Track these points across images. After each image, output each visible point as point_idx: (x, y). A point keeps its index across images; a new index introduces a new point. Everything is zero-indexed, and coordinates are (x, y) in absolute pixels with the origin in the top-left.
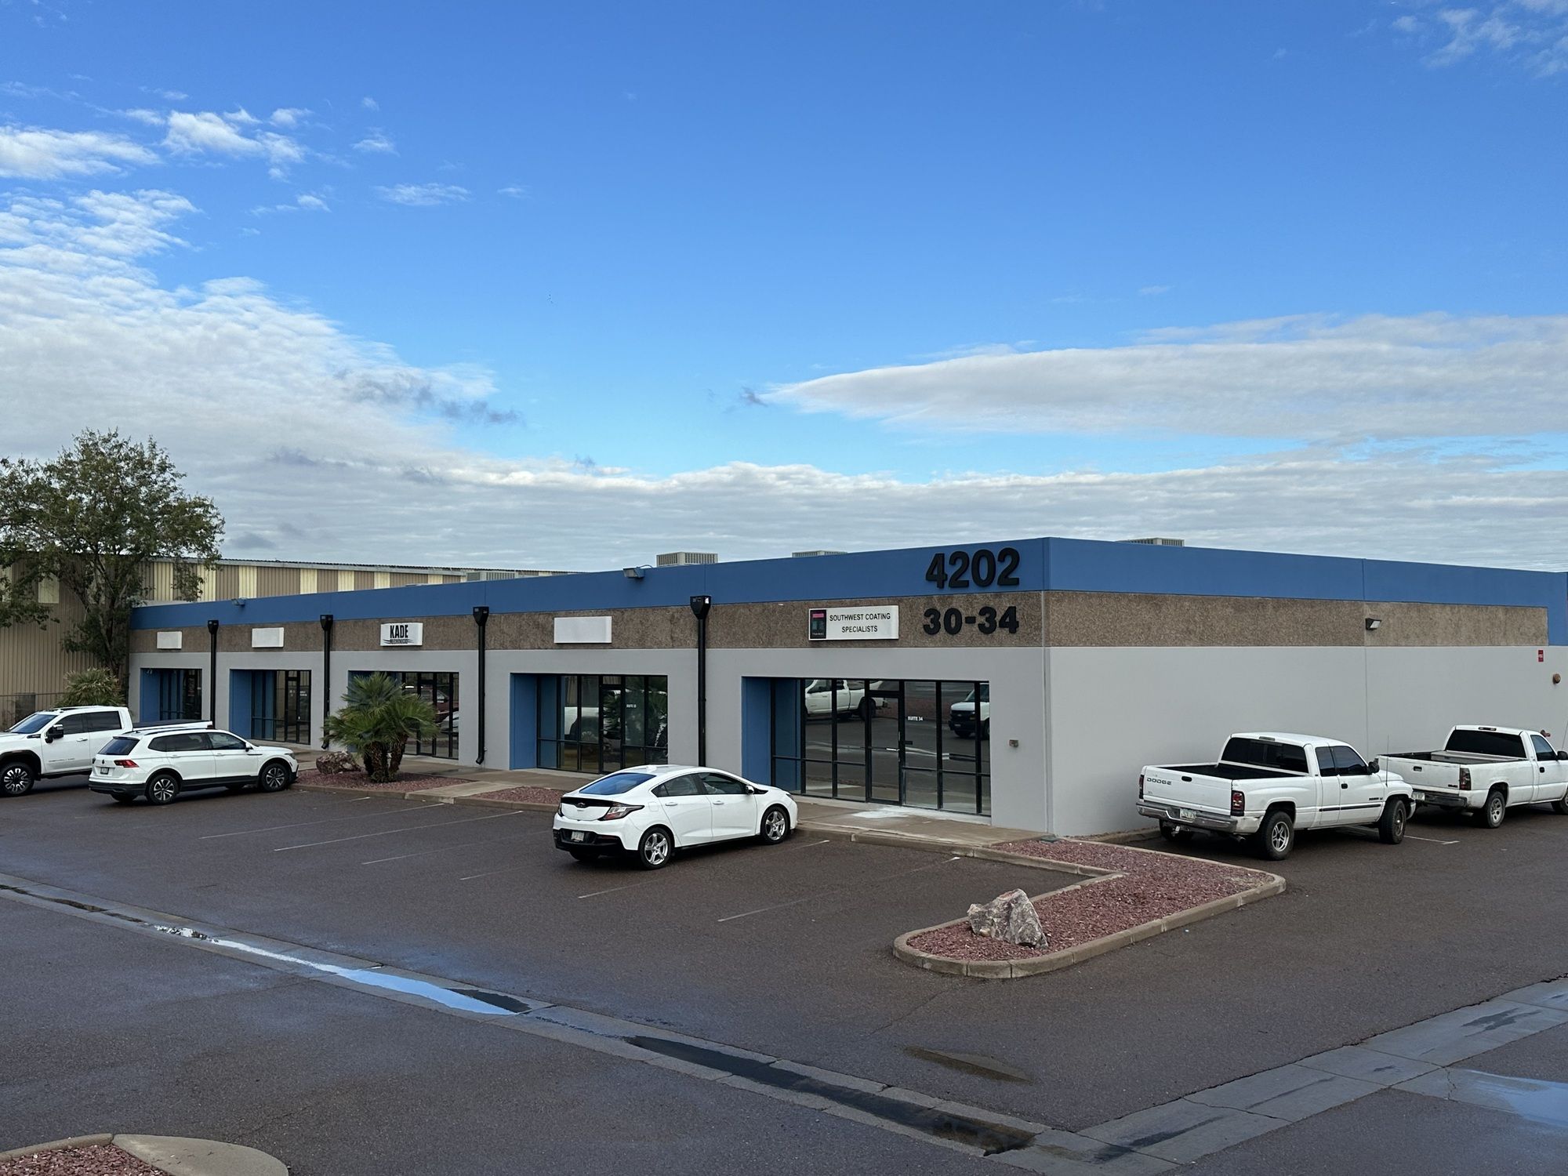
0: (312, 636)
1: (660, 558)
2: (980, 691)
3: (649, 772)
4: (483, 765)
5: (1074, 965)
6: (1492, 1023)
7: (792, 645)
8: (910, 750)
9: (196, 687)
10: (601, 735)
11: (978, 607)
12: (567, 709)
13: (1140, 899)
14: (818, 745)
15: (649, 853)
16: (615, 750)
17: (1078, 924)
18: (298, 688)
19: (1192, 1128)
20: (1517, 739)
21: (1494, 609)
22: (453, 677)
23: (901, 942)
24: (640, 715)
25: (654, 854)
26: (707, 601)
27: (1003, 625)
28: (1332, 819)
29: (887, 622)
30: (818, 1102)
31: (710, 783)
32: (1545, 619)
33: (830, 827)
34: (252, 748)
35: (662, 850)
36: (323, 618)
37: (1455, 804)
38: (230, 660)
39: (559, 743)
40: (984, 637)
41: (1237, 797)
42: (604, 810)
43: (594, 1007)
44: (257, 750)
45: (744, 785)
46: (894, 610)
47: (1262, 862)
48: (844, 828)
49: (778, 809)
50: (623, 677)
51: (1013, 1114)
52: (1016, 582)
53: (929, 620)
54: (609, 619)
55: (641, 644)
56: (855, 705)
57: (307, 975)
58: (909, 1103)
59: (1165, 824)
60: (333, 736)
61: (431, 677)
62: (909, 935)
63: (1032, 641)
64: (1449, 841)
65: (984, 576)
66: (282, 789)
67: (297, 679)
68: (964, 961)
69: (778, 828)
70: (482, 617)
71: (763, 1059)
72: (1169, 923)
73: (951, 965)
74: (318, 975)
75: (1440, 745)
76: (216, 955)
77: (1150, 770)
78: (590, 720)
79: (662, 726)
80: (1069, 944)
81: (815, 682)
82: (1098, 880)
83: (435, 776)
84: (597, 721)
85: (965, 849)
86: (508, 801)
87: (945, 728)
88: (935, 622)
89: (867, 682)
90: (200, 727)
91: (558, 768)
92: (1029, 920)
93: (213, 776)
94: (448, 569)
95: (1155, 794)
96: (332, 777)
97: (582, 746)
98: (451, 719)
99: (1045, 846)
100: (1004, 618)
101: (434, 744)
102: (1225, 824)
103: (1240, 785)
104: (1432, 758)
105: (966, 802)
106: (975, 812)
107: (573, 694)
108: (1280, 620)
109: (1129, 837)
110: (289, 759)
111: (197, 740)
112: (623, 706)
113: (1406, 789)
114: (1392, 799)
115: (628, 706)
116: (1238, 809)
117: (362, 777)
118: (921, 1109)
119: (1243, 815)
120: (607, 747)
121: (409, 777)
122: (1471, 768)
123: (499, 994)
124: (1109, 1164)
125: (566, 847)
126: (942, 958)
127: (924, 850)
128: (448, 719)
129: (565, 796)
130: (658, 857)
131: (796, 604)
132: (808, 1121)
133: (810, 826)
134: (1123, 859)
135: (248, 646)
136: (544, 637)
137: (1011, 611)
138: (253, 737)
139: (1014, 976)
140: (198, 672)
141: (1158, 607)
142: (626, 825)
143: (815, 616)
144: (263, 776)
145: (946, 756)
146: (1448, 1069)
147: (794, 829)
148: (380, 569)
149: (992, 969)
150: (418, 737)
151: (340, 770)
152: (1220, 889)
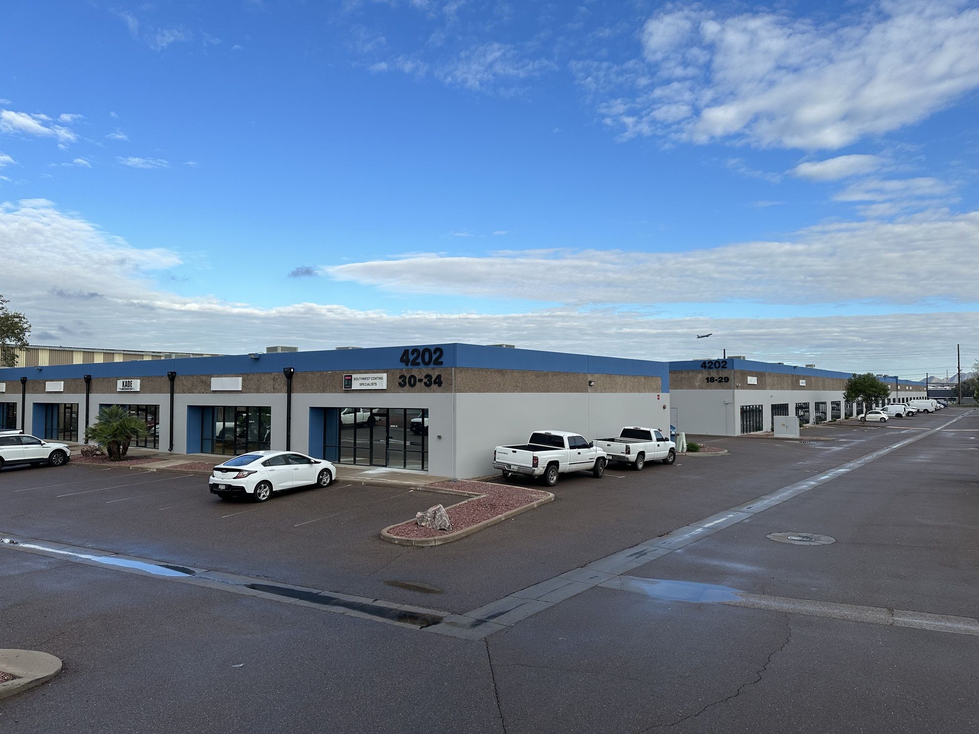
0: (79, 386)
1: (268, 349)
2: (424, 413)
3: (260, 455)
4: (172, 452)
5: (464, 537)
6: (638, 555)
7: (335, 392)
8: (391, 441)
9: (13, 411)
10: (235, 436)
11: (424, 375)
12: (217, 424)
13: (493, 506)
14: (347, 439)
15: (260, 494)
16: (243, 444)
17: (466, 519)
18: (71, 413)
19: (513, 609)
20: (649, 432)
21: (640, 377)
22: (156, 407)
23: (384, 532)
24: (256, 426)
25: (262, 495)
26: (292, 370)
27: (435, 382)
28: (574, 468)
29: (381, 381)
30: (341, 610)
31: (292, 459)
32: (660, 382)
33: (352, 478)
34: (45, 444)
35: (266, 493)
36: (86, 376)
37: (623, 460)
38: (32, 398)
39: (213, 440)
40: (426, 388)
41: (535, 459)
42: (236, 474)
43: (230, 571)
44: (47, 445)
45: (309, 460)
46: (385, 375)
47: (545, 488)
48: (358, 479)
49: (327, 471)
50: (248, 408)
51: (434, 608)
52: (441, 363)
53: (401, 380)
54: (240, 379)
55: (258, 391)
56: (366, 420)
57: (75, 561)
58: (386, 607)
59: (505, 472)
60: (90, 437)
61: (145, 407)
62: (388, 528)
63: (448, 390)
64: (621, 476)
65: (427, 360)
66: (61, 465)
67: (71, 408)
68: (413, 539)
69: (326, 480)
70: (172, 377)
71: (315, 591)
72: (505, 516)
73: (408, 541)
74: (81, 560)
75: (618, 435)
76: (22, 552)
77: (499, 448)
78: (229, 429)
79: (268, 431)
80: (462, 529)
81: (346, 409)
82: (475, 498)
83: (146, 458)
84: (234, 429)
85: (416, 486)
86: (185, 470)
87: (408, 430)
88: (404, 381)
89: (371, 409)
90: (16, 433)
91: (212, 453)
92: (444, 518)
93: (23, 459)
94: (155, 352)
95: (500, 459)
96: (89, 459)
97: (226, 442)
98: (155, 429)
99: (452, 483)
100: (435, 380)
101: (146, 441)
102: (529, 471)
103: (537, 454)
104: (615, 441)
105: (417, 464)
106: (421, 469)
107: (221, 417)
108: (554, 382)
109: (488, 478)
110: (66, 449)
111: (13, 440)
112: (247, 422)
113: (604, 454)
114: (598, 459)
115: (250, 422)
116: (535, 465)
117: (106, 458)
118: (391, 610)
119: (537, 467)
120: (239, 442)
121: (132, 458)
122: (630, 445)
123: (179, 566)
124: (476, 628)
125: (215, 492)
126: (404, 538)
127: (396, 488)
128: (153, 428)
129: (215, 467)
130: (264, 496)
131: (337, 372)
132: (337, 619)
133: (342, 478)
134: (486, 488)
135: (43, 391)
136: (206, 387)
137: (439, 377)
138: (46, 438)
139: (436, 544)
140: (15, 404)
141: (503, 375)
142: (247, 481)
143: (346, 378)
144: (51, 457)
145: (408, 443)
146: (620, 576)
147: (334, 480)
148: (117, 352)
149: (426, 541)
150: (137, 438)
151: (94, 455)
152: (527, 500)
